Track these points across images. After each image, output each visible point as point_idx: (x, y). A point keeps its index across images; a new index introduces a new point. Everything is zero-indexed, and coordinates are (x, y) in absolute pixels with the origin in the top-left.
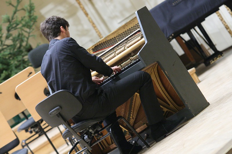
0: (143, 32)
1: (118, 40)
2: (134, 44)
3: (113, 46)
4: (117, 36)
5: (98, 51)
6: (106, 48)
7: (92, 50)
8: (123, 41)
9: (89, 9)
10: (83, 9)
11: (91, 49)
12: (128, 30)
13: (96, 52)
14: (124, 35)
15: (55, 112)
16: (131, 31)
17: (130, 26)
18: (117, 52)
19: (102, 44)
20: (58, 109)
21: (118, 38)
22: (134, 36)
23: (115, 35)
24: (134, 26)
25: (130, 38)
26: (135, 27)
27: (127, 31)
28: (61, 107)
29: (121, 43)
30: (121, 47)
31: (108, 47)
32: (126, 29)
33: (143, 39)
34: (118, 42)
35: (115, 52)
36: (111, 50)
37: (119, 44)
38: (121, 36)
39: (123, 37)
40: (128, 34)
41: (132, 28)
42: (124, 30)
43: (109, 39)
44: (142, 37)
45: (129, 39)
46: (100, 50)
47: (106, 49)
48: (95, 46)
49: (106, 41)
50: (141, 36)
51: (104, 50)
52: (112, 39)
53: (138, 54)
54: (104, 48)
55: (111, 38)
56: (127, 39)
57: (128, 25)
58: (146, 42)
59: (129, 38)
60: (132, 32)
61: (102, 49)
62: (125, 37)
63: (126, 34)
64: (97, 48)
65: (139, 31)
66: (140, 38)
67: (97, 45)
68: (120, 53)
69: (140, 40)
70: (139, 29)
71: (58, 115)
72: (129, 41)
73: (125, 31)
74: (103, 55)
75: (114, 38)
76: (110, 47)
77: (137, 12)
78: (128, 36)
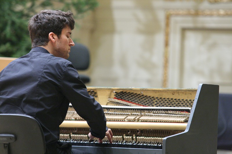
0: (191, 115)
1: (155, 103)
2: (170, 122)
3: (144, 106)
4: (157, 98)
5: (121, 99)
6: (133, 103)
7: (115, 94)
8: (160, 110)
9: (175, 39)
10: (167, 35)
11: (114, 92)
12: (175, 99)
13: (118, 99)
14: (167, 102)
15: (5, 139)
16: (179, 103)
17: (181, 97)
18: (142, 118)
19: (132, 94)
20: (10, 138)
21: (156, 101)
22: (178, 112)
23: (156, 95)
24: (186, 100)
25: (171, 112)
26: (188, 102)
27: (173, 100)
28: (16, 138)
29: (156, 110)
30: (152, 115)
31: (137, 104)
32: (174, 97)
33: (185, 125)
34: (153, 106)
35: (142, 116)
36: (137, 109)
37: (153, 110)
38: (162, 100)
39: (163, 104)
40: (173, 105)
41: (183, 100)
42: (171, 96)
43: (145, 94)
44: (186, 121)
45: (169, 112)
46: (125, 100)
47: (132, 105)
48: (122, 92)
49: (139, 95)
50: (186, 118)
51: (129, 104)
52: (149, 97)
53: (165, 138)
54: (131, 102)
55: (149, 94)
56: (167, 110)
57: (180, 94)
58: (186, 131)
59: (170, 110)
60: (180, 106)
61: (128, 101)
62: (167, 106)
63: (171, 103)
64: (123, 96)
65: (188, 111)
66: (183, 120)
67: (125, 92)
68: (146, 121)
69: (181, 123)
70: (190, 109)
71: (6, 145)
72: (167, 114)
73: (172, 99)
74: (124, 109)
75: (153, 97)
76: (140, 105)
77: (202, 84)
78: (171, 106)
